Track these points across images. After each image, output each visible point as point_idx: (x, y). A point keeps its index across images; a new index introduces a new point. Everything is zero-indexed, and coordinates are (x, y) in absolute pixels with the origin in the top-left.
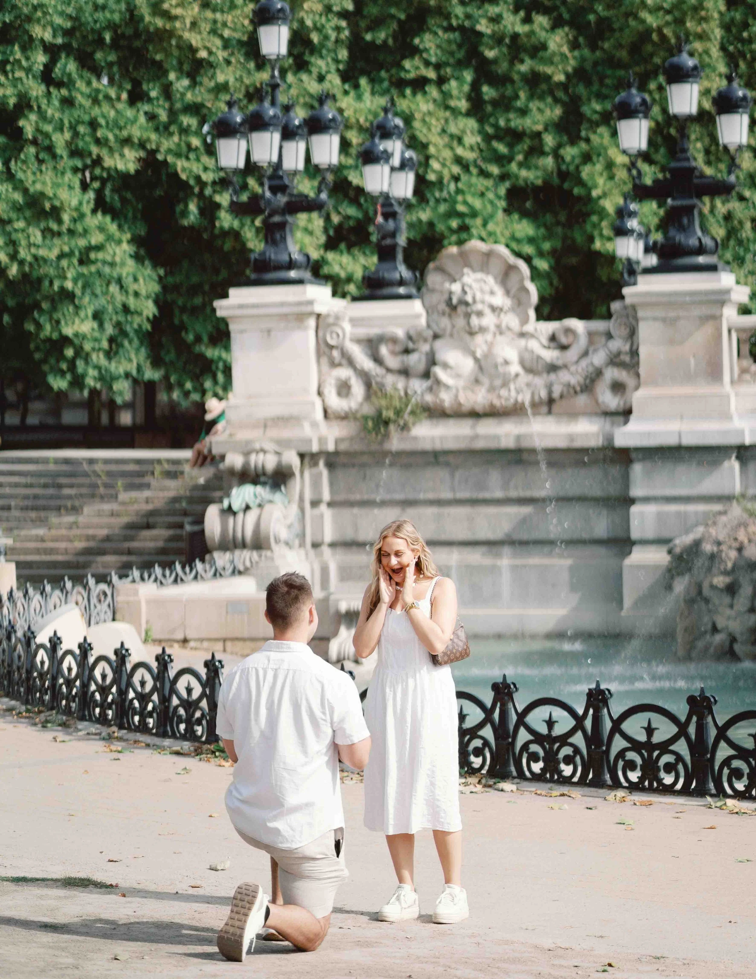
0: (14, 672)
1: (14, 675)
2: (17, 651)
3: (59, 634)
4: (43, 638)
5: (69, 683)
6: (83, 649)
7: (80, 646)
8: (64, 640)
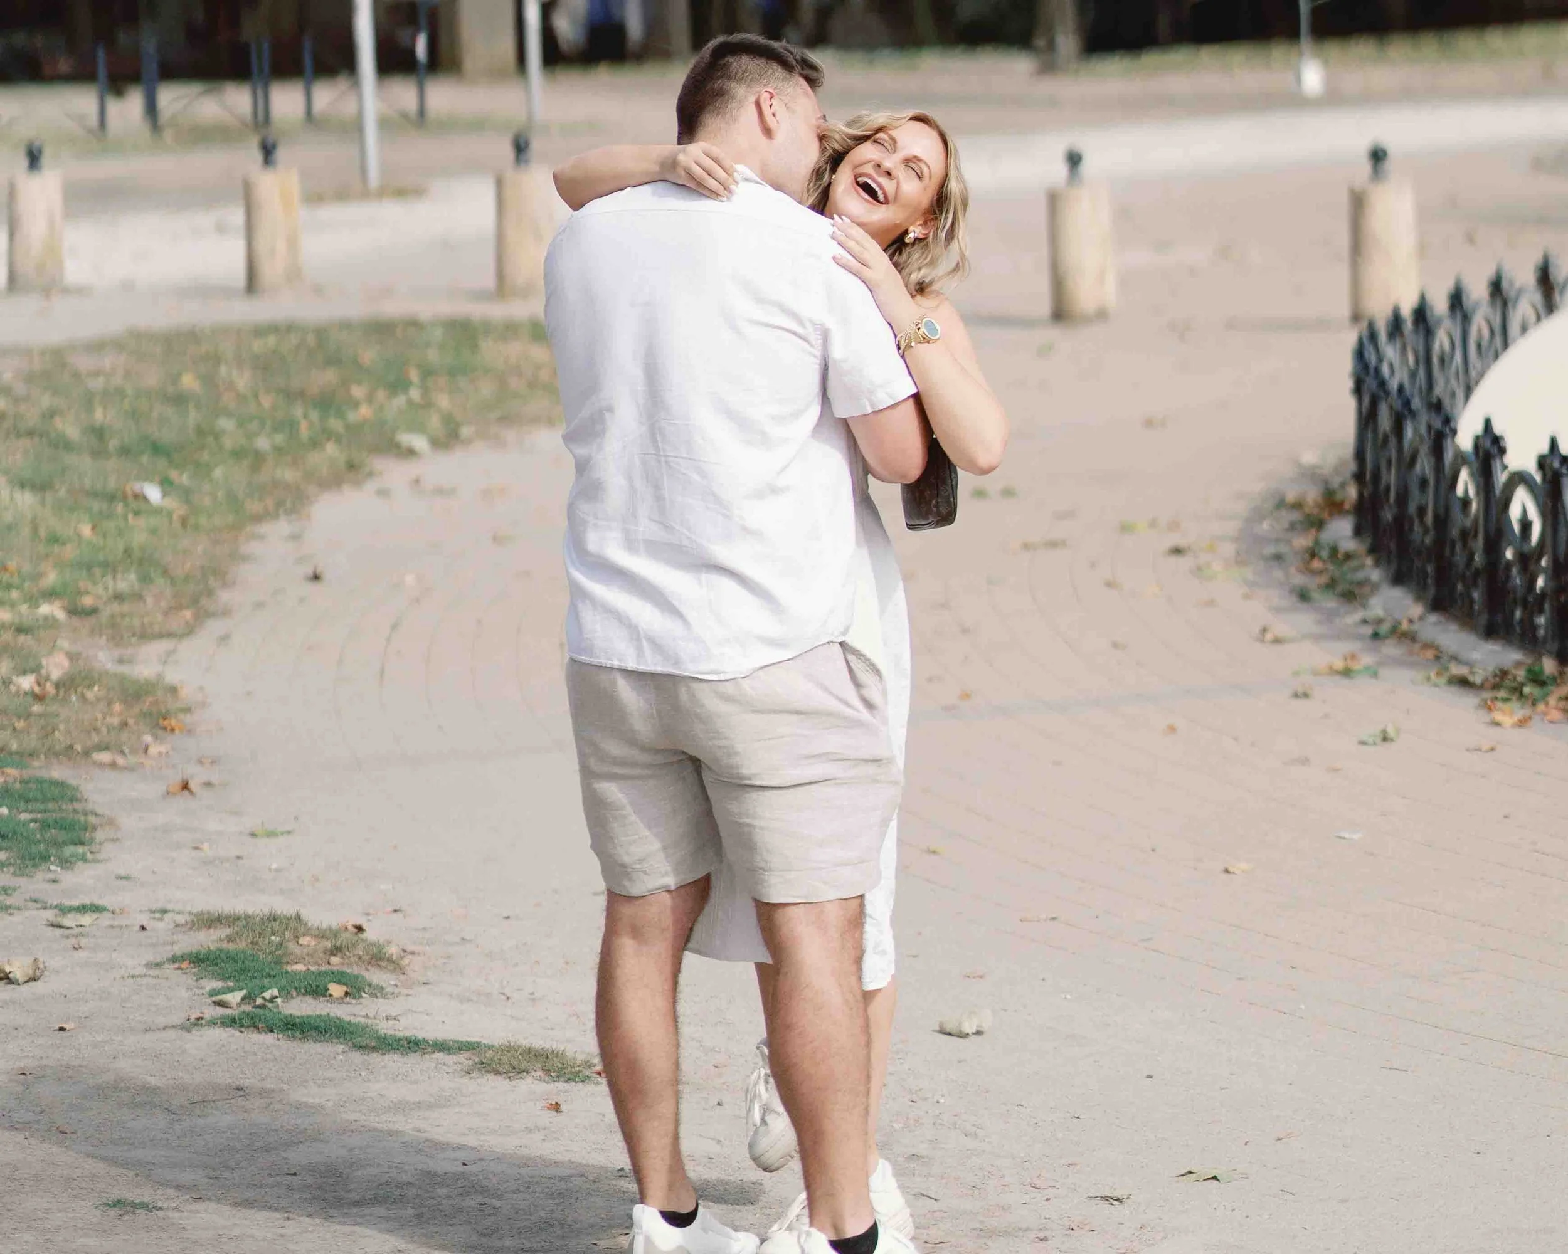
0: (1412, 524)
1: (1411, 530)
2: (1418, 467)
3: (1498, 429)
4: (1465, 437)
5: (1526, 560)
6: (1549, 474)
7: (1542, 463)
8: (1510, 443)
